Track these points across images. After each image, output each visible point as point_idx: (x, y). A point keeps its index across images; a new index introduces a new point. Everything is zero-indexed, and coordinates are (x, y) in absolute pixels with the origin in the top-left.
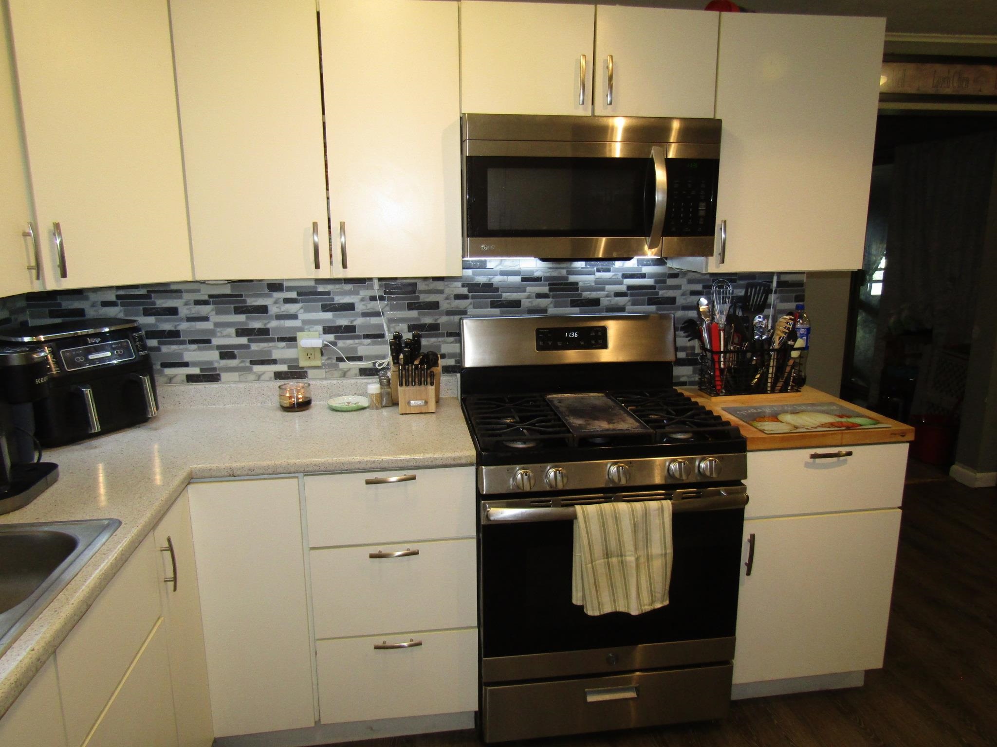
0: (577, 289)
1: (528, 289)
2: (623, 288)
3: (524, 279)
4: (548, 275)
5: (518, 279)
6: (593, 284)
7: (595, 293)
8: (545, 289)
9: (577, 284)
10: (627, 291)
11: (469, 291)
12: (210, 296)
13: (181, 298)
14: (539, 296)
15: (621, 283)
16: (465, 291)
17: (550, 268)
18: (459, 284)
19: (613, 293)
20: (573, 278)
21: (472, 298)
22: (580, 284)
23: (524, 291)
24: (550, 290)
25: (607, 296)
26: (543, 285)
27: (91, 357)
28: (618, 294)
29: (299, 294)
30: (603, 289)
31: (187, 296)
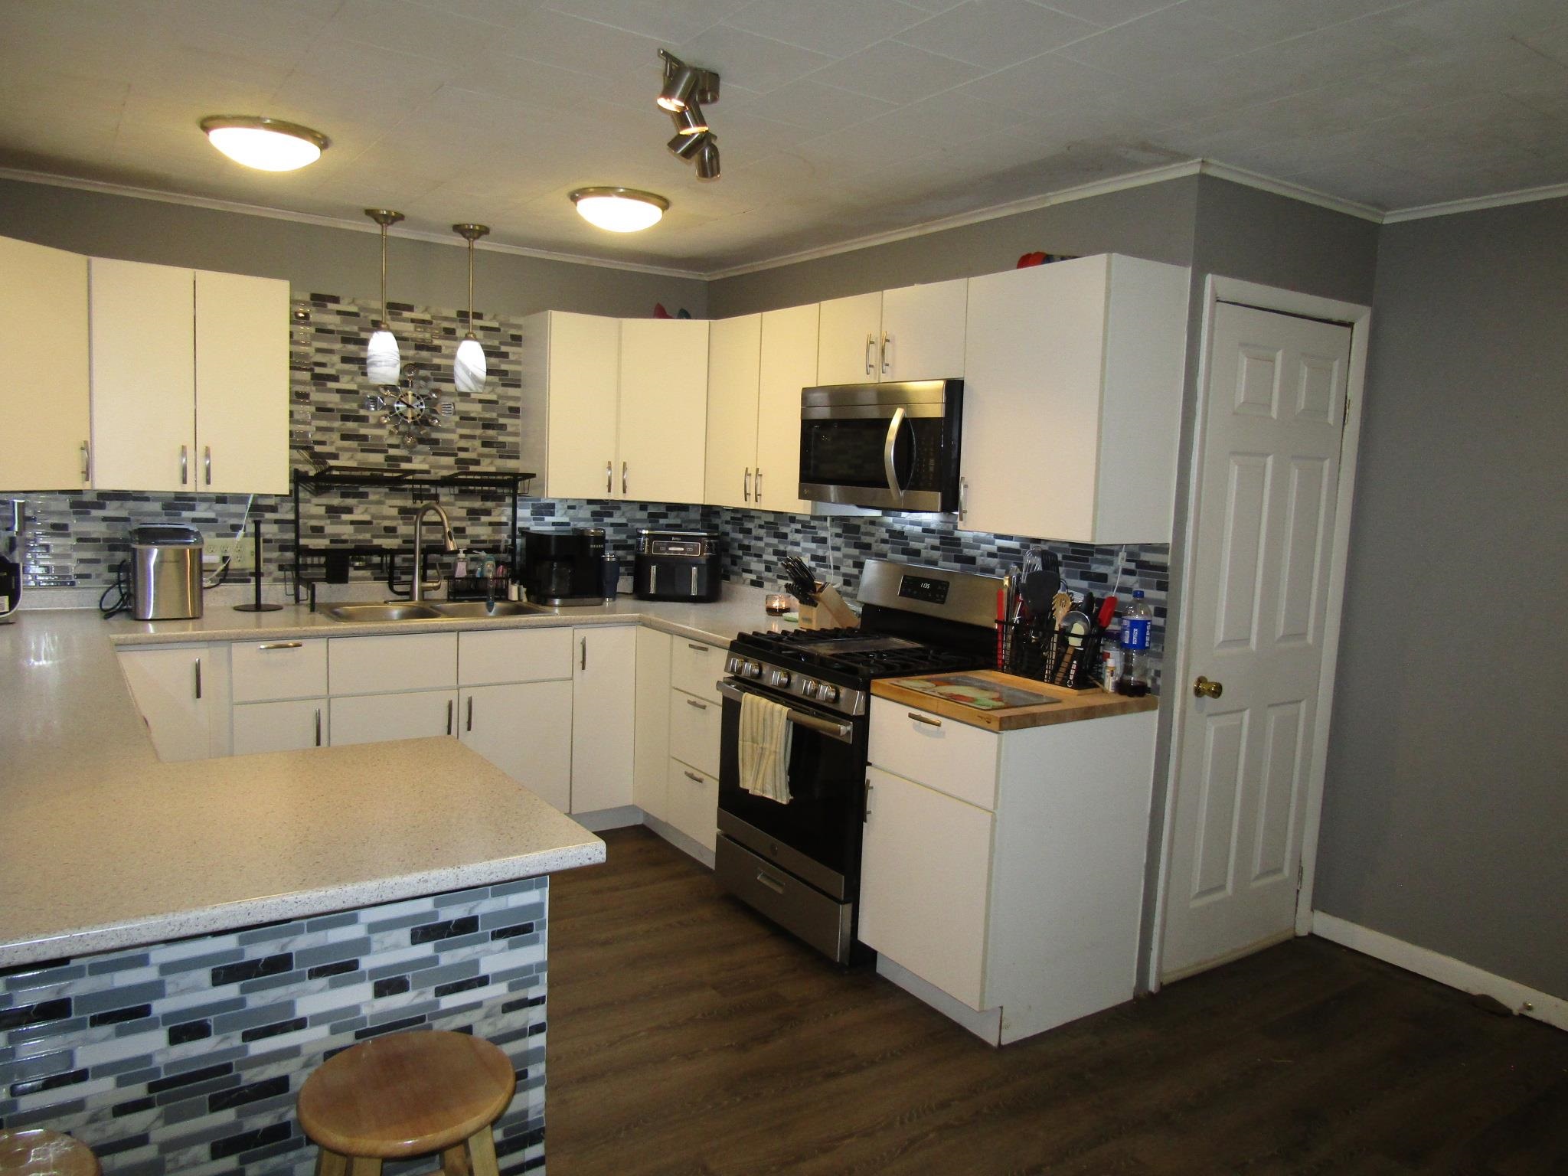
0: (959, 545)
1: (927, 540)
2: (993, 549)
3: (924, 530)
4: (940, 528)
5: (919, 529)
6: (971, 542)
7: (972, 550)
8: (937, 542)
9: (959, 539)
10: (996, 552)
11: (890, 537)
12: (766, 523)
13: (753, 522)
14: (934, 548)
15: (992, 543)
16: (886, 536)
17: (941, 522)
18: (884, 529)
19: (986, 553)
20: (957, 534)
21: (891, 544)
22: (963, 540)
23: (923, 542)
24: (941, 543)
25: (982, 555)
26: (935, 538)
27: (670, 549)
28: (991, 555)
29: (802, 527)
30: (978, 548)
31: (757, 522)
